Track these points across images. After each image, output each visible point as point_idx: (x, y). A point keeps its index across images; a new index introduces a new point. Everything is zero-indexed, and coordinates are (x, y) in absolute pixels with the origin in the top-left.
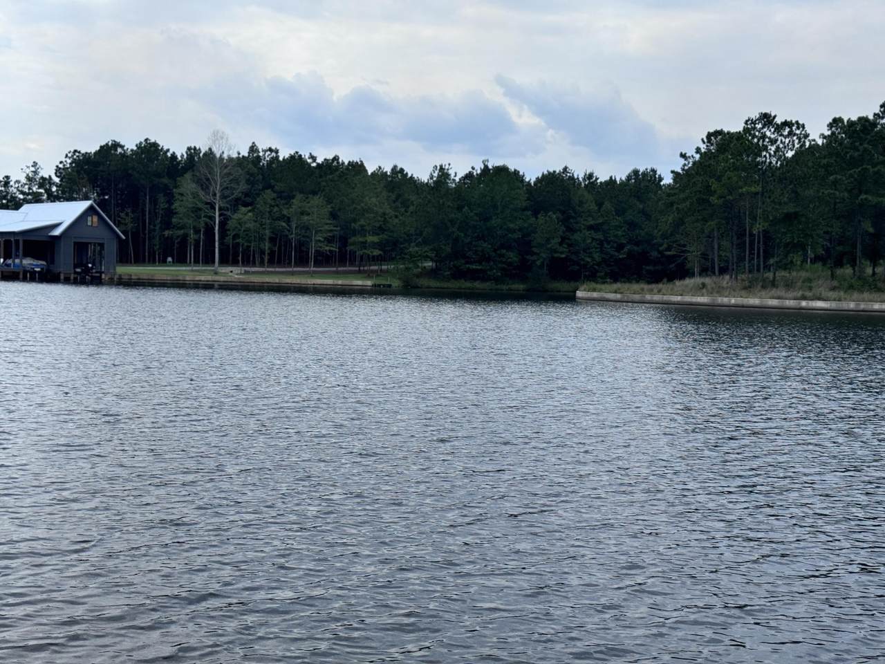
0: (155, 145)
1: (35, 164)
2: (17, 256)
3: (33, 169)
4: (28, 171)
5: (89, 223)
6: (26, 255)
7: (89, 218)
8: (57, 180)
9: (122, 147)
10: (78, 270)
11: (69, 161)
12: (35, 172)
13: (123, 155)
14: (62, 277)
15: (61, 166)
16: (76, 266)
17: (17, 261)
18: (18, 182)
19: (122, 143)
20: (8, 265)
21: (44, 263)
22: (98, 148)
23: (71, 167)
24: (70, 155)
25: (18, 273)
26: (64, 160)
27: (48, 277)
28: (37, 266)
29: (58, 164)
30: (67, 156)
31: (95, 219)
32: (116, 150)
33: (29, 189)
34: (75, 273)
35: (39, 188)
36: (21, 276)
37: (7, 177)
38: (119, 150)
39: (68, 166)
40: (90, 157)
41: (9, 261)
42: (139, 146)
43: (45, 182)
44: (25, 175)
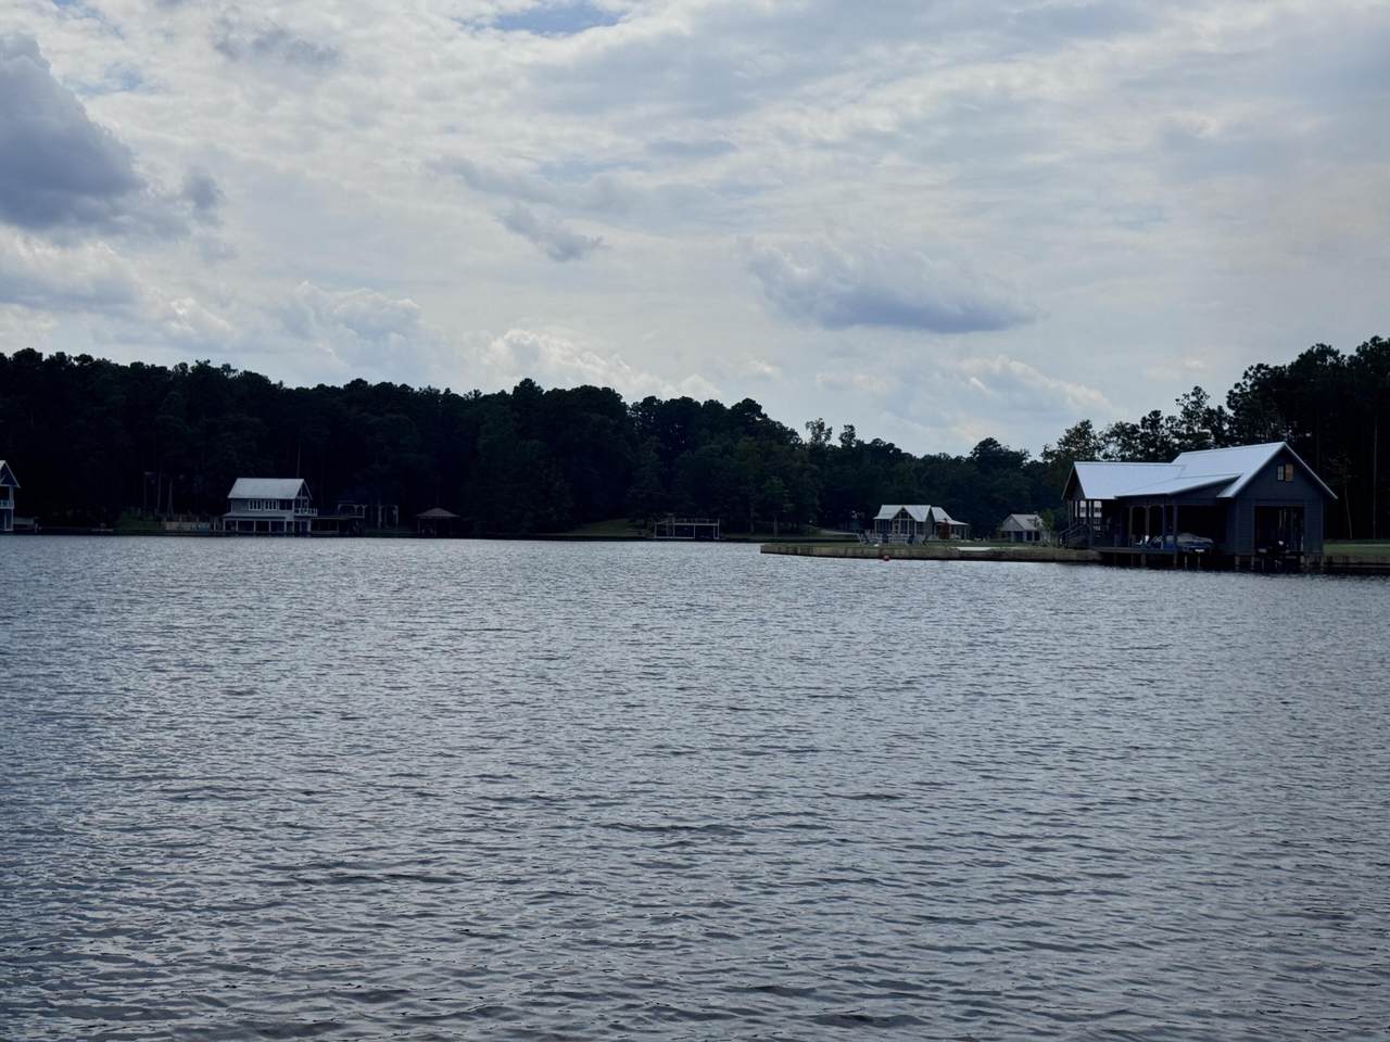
1: (1197, 391)
2: (1170, 532)
3: (1194, 399)
4: (1186, 402)
5: (1280, 477)
6: (1182, 530)
7: (1281, 469)
8: (1231, 413)
9: (1335, 354)
10: (1263, 551)
11: (1249, 383)
12: (1198, 404)
13: (1337, 367)
14: (1237, 560)
15: (1237, 391)
16: (1257, 546)
17: (1170, 538)
18: (1171, 419)
19: (1335, 348)
20: (1157, 545)
21: (1210, 541)
22: (1295, 358)
23: (1253, 391)
24: (1251, 373)
25: (1171, 557)
26: (1241, 381)
27: (1216, 562)
28: (1199, 545)
29: (1232, 387)
30: (1246, 374)
31: (1290, 469)
32: (1326, 361)
33: (1189, 429)
34: (1258, 555)
35: (1204, 426)
36: (1175, 562)
37: (1156, 413)
38: (1330, 359)
39: (1248, 390)
40: (1283, 373)
41: (1158, 540)
42: (1362, 350)
43: (1214, 417)
44: (1182, 408)
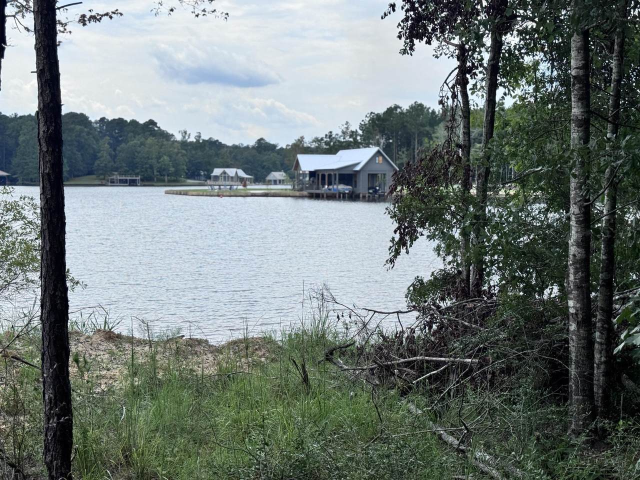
0: (421, 105)
1: (347, 123)
2: (335, 184)
3: (346, 126)
4: (343, 128)
5: (377, 162)
6: (340, 183)
7: (377, 158)
8: (360, 132)
9: (400, 108)
10: (371, 191)
11: (368, 119)
12: (347, 128)
13: (401, 113)
14: (361, 196)
15: (363, 123)
16: (369, 189)
17: (335, 187)
18: (337, 135)
19: (401, 106)
20: (330, 190)
21: (350, 187)
22: (386, 110)
23: (369, 123)
24: (368, 116)
25: (336, 194)
26: (364, 119)
27: (353, 197)
28: (347, 189)
29: (360, 122)
30: (366, 116)
31: (381, 158)
32: (397, 110)
33: (344, 139)
34: (369, 193)
35: (350, 138)
36: (337, 196)
37: (331, 132)
38: (399, 110)
39: (367, 122)
40: (380, 116)
41: (331, 187)
42: (412, 107)
43: (353, 134)
44: (341, 130)
